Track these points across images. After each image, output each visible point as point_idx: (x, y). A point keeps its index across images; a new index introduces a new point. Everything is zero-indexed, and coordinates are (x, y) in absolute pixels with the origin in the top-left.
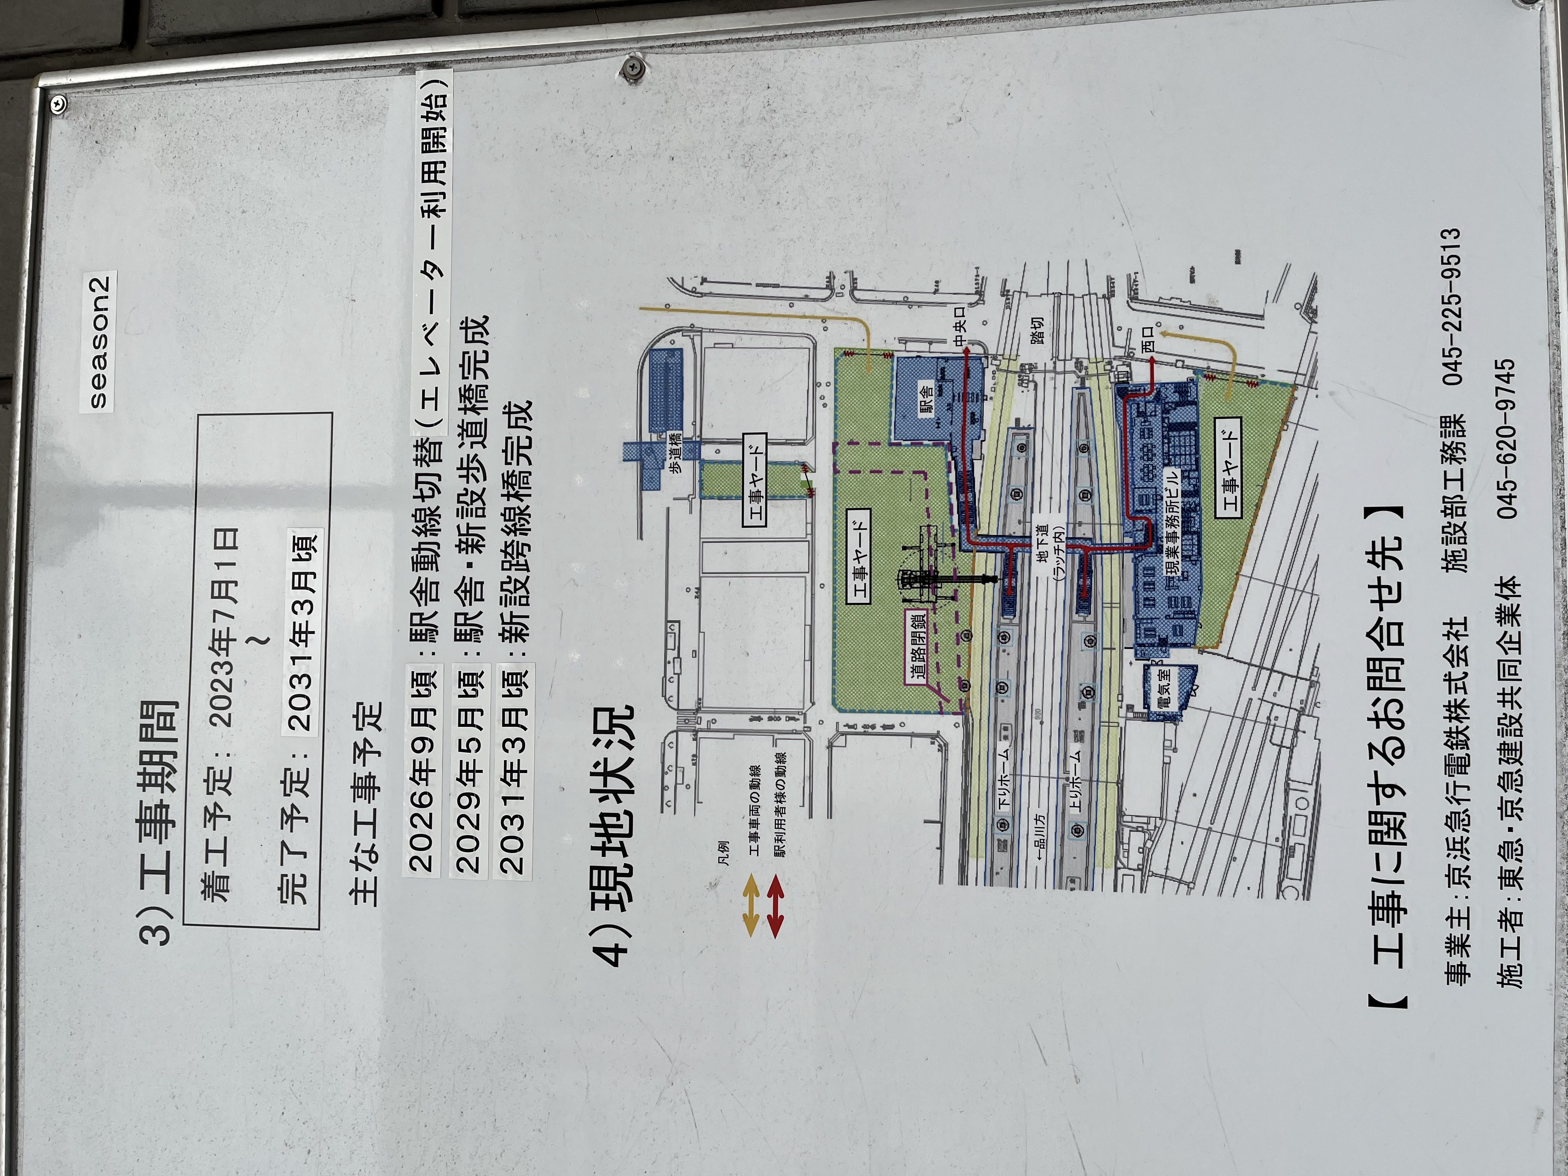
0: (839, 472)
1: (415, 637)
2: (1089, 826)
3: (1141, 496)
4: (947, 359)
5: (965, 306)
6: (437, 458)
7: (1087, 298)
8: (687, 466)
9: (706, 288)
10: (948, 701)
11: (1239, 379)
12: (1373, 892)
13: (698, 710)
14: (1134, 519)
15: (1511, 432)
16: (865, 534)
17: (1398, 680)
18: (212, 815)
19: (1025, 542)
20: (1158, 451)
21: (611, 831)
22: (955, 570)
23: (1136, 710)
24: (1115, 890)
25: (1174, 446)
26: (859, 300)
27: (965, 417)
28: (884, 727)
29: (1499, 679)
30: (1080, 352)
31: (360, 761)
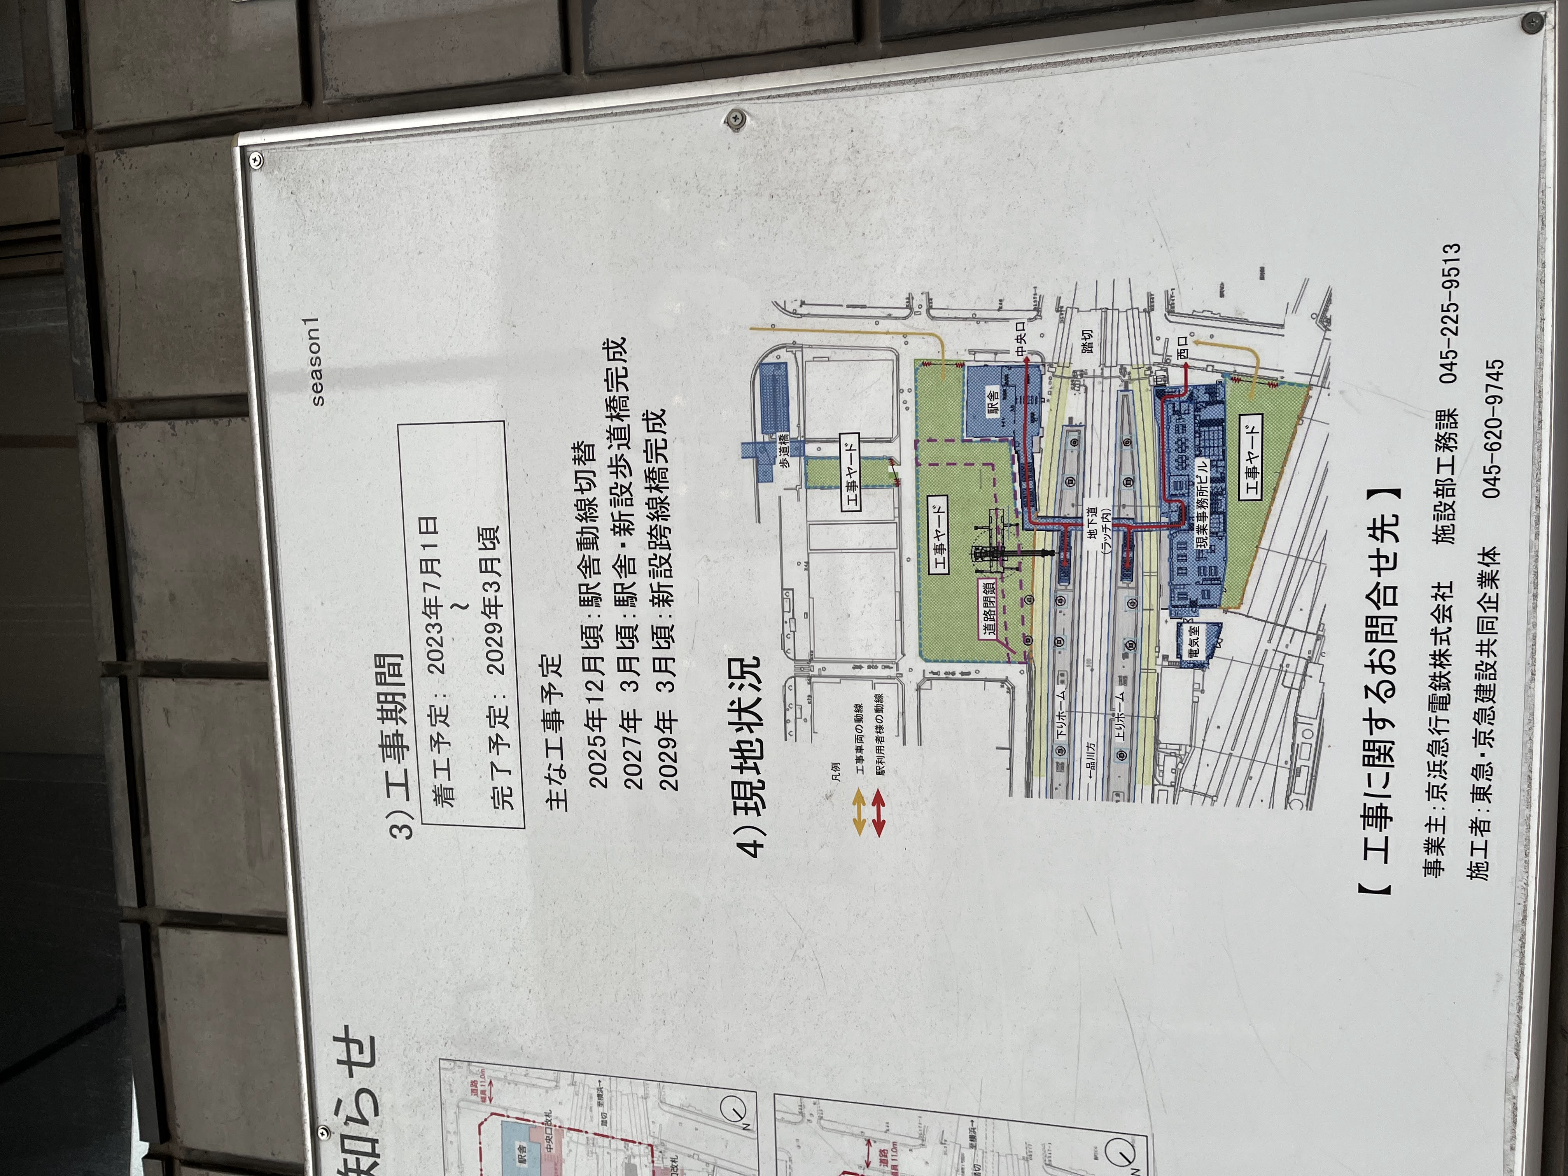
0: (920, 465)
1: (583, 603)
2: (1131, 752)
3: (1175, 483)
4: (1010, 367)
5: (1025, 321)
6: (591, 458)
7: (1130, 312)
8: (794, 462)
9: (804, 310)
10: (1015, 653)
11: (1261, 381)
12: (1365, 804)
13: (811, 660)
14: (1169, 502)
15: (1498, 423)
16: (943, 517)
17: (1391, 634)
18: (436, 742)
19: (1077, 523)
20: (1190, 444)
21: (746, 754)
22: (1019, 546)
23: (1170, 659)
24: (1152, 802)
25: (1204, 439)
26: (934, 317)
27: (1026, 417)
28: (962, 674)
29: (1478, 633)
30: (1124, 359)
31: (547, 700)
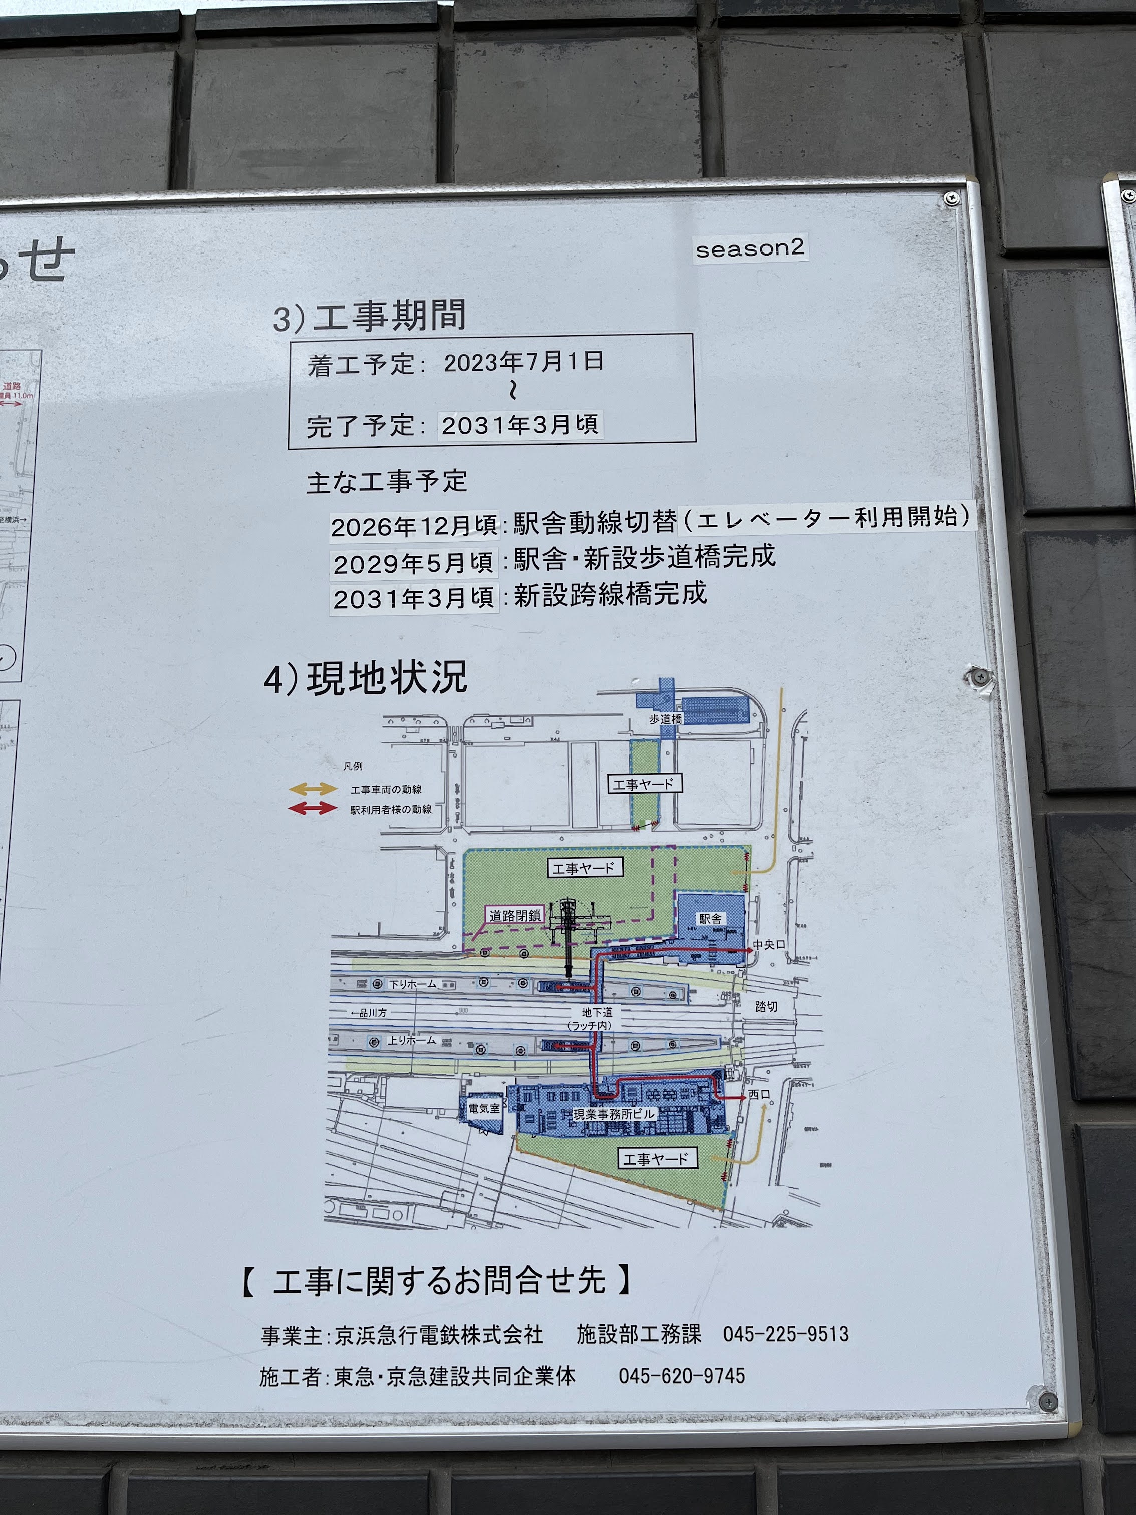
0: (652, 850)
1: (519, 517)
2: (378, 1051)
3: (635, 1089)
4: (743, 935)
5: (786, 949)
6: (660, 529)
7: (793, 1046)
8: (656, 729)
9: (799, 740)
10: (473, 940)
11: (728, 1166)
12: (331, 1270)
13: (464, 743)
14: (617, 1084)
15: (688, 1380)
16: (603, 873)
17: (494, 1289)
18: (376, 360)
19: (598, 999)
20: (671, 1102)
21: (370, 677)
22: (576, 944)
23: (468, 1086)
24: (329, 1072)
25: (675, 1115)
26: (790, 864)
27: (697, 950)
28: (452, 890)
30: (750, 1041)
